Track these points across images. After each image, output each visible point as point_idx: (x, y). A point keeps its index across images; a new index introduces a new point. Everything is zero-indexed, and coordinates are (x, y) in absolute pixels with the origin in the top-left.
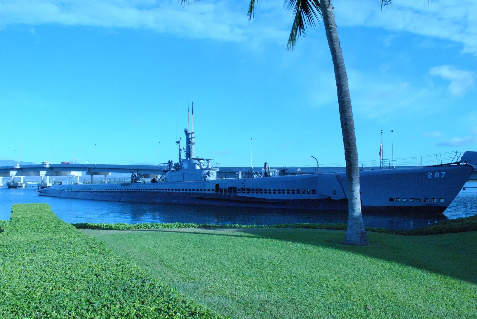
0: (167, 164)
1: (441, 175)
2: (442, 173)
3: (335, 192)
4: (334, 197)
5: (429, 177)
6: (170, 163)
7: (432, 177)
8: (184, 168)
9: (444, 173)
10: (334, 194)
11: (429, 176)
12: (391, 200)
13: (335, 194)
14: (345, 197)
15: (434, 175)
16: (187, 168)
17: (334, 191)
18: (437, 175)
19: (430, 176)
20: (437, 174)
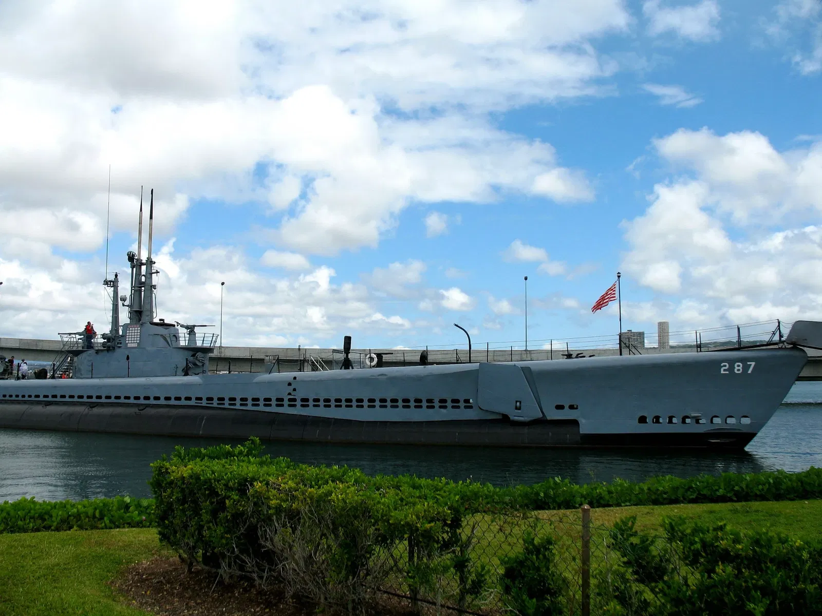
0: (80, 334)
1: (746, 368)
2: (749, 363)
3: (518, 404)
4: (515, 416)
5: (722, 372)
6: (89, 332)
7: (727, 372)
8: (129, 345)
9: (753, 364)
10: (516, 408)
11: (722, 370)
12: (643, 420)
13: (520, 409)
14: (541, 415)
15: (731, 368)
16: (135, 345)
17: (517, 402)
18: (738, 368)
19: (725, 370)
20: (739, 366)
